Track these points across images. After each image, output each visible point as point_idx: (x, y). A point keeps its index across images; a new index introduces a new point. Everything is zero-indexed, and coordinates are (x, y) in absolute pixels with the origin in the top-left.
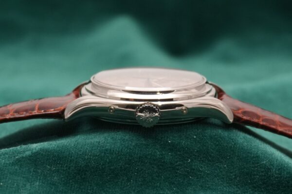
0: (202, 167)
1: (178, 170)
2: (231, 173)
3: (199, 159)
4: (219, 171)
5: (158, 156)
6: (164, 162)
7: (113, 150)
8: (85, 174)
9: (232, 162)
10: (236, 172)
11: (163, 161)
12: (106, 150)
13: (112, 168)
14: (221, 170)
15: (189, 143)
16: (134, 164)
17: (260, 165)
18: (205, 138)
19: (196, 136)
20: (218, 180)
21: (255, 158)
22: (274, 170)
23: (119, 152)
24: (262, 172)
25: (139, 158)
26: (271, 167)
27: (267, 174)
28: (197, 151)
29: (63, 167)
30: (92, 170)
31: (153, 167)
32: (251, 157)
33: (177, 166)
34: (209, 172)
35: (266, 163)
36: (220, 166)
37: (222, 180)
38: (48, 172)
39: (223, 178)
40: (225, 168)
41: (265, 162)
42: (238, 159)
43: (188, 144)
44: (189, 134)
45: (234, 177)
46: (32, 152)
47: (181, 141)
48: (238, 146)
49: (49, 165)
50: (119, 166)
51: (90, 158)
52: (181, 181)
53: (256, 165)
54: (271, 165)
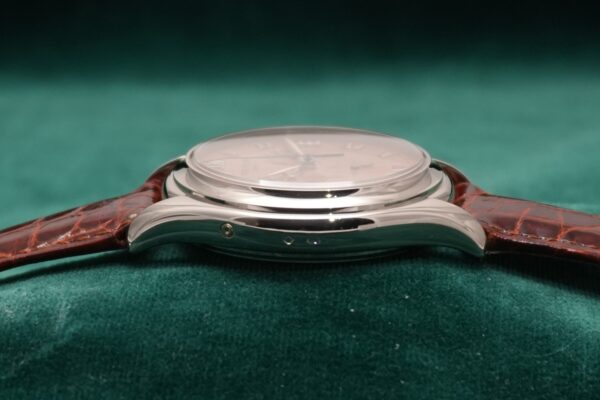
0: (426, 360)
1: (374, 368)
2: (492, 370)
3: (420, 342)
4: (464, 366)
5: (328, 344)
6: (342, 356)
7: (232, 338)
8: (172, 392)
9: (494, 346)
10: (504, 367)
11: (339, 354)
12: (218, 337)
13: (230, 375)
14: (469, 363)
15: (394, 310)
16: (277, 365)
17: (553, 356)
18: (429, 297)
19: (409, 294)
20: (463, 385)
21: (541, 339)
22: (584, 366)
23: (243, 341)
24: (559, 369)
25: (289, 352)
26: (578, 360)
27: (571, 374)
28: (414, 326)
29: (125, 377)
30: (188, 382)
31: (318, 370)
32: (532, 337)
33: (370, 360)
34: (442, 369)
35: (566, 351)
36: (466, 354)
37: (473, 386)
38: (92, 389)
39: (474, 382)
40: (477, 358)
41: (562, 349)
42: (505, 340)
43: (392, 313)
44: (394, 293)
45: (498, 378)
46: (55, 346)
47: (378, 308)
48: (502, 312)
49: (92, 374)
50: (245, 370)
51: (183, 358)
52: (382, 393)
53: (546, 355)
54: (577, 355)
